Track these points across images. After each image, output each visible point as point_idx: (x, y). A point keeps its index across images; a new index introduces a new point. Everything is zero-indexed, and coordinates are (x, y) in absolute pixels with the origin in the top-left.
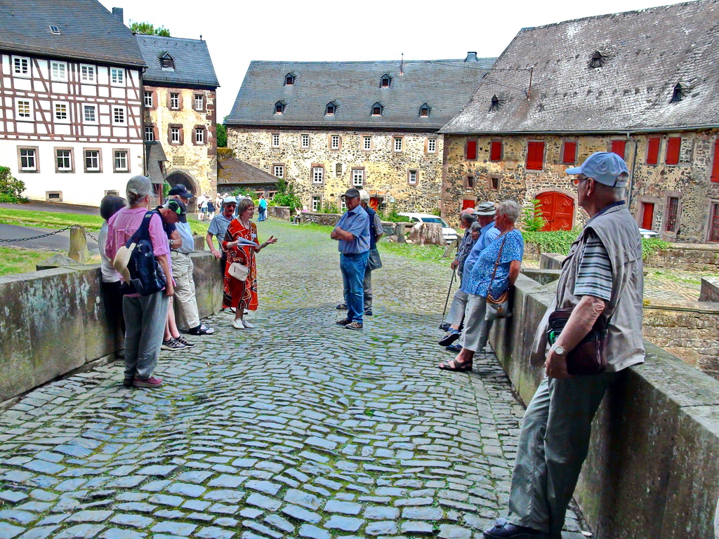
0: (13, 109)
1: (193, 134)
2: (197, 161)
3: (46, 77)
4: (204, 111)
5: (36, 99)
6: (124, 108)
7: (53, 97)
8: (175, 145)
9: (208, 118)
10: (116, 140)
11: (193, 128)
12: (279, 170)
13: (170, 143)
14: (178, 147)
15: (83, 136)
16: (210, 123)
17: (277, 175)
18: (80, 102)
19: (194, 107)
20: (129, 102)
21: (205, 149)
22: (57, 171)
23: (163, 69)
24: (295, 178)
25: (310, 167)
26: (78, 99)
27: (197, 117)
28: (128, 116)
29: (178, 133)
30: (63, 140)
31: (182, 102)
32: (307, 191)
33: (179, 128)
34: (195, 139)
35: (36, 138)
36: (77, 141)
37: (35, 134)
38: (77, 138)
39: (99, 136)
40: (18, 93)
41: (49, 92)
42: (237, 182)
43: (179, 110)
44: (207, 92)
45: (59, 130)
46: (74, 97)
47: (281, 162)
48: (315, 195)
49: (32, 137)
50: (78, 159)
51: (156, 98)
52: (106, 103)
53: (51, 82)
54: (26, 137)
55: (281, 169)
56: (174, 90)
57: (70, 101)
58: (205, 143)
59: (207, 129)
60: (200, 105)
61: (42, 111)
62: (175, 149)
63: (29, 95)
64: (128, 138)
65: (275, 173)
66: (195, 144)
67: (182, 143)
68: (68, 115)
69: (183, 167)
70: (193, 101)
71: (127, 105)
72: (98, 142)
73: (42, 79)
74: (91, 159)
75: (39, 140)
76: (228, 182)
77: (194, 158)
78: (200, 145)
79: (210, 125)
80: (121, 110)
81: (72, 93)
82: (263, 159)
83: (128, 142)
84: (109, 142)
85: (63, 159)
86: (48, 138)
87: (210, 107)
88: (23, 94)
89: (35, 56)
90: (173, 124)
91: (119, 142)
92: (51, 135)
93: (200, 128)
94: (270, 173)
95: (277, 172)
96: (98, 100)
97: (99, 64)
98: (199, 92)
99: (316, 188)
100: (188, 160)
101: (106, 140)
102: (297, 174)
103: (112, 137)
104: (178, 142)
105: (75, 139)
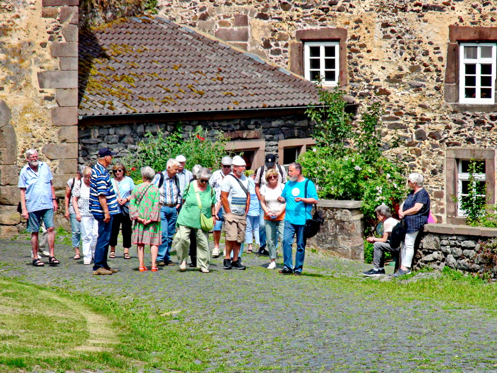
12: (322, 57)
25: (443, 41)
47: (330, 25)
48: (465, 151)
65: (308, 69)
82: (263, 16)
95: (315, 64)
99: (469, 122)
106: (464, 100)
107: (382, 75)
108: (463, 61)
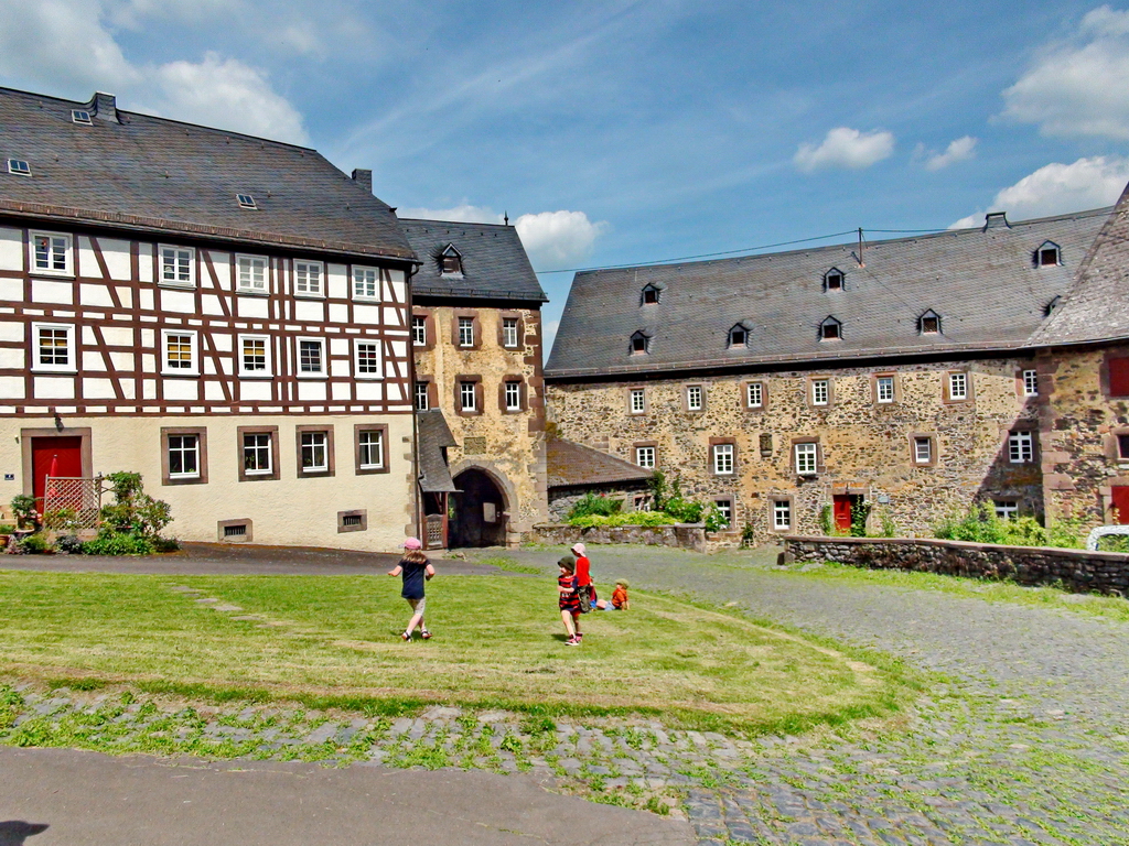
0: (157, 351)
1: (501, 393)
2: (510, 444)
3: (226, 285)
4: (520, 348)
5: (206, 331)
6: (378, 343)
7: (238, 325)
8: (468, 415)
9: (527, 360)
10: (361, 408)
11: (500, 380)
12: (646, 455)
13: (459, 411)
14: (474, 418)
15: (297, 402)
16: (532, 369)
17: (643, 464)
18: (293, 334)
19: (502, 341)
20: (387, 332)
21: (524, 419)
22: (243, 478)
23: (444, 275)
24: (678, 467)
25: (706, 445)
26: (288, 328)
27: (508, 361)
28: (385, 359)
29: (473, 392)
30: (256, 413)
31: (480, 333)
32: (703, 490)
33: (474, 383)
34: (505, 402)
35: (201, 410)
36: (286, 412)
37: (201, 401)
38: (286, 408)
39: (329, 401)
40: (168, 320)
41: (231, 316)
42: (580, 481)
43: (476, 348)
44: (525, 313)
45: (250, 391)
46: (279, 326)
47: (649, 439)
48: (721, 497)
49: (194, 410)
50: (287, 449)
51: (432, 328)
52: (342, 335)
53: (235, 295)
54: (181, 410)
55: (650, 452)
56: (464, 312)
57: (273, 334)
58: (524, 408)
59: (526, 381)
60: (513, 337)
61: (217, 355)
62: (467, 422)
63: (192, 322)
64: (385, 402)
65: (639, 461)
66: (505, 412)
67: (480, 411)
68: (268, 362)
69: (484, 457)
70: (500, 331)
71: (381, 337)
72: (326, 413)
73: (216, 290)
74: (312, 446)
75: (208, 413)
76: (566, 483)
77: (503, 438)
78: (514, 413)
79: (532, 374)
80: (372, 348)
81: (277, 316)
82: (616, 436)
83: (385, 412)
84: (348, 412)
85: (255, 451)
86: (228, 409)
87: (530, 339)
88: (178, 321)
89: (206, 245)
90: (464, 376)
91: (366, 412)
92: (233, 402)
93: (513, 381)
94: (628, 460)
95: (642, 458)
96: (328, 330)
97: (330, 258)
98: (511, 313)
99: (721, 483)
100: (491, 443)
101: (343, 408)
102: (682, 460)
103: (354, 401)
104: (473, 409)
105: (280, 409)
106: (717, 472)
107: (677, 462)
108: (716, 454)
